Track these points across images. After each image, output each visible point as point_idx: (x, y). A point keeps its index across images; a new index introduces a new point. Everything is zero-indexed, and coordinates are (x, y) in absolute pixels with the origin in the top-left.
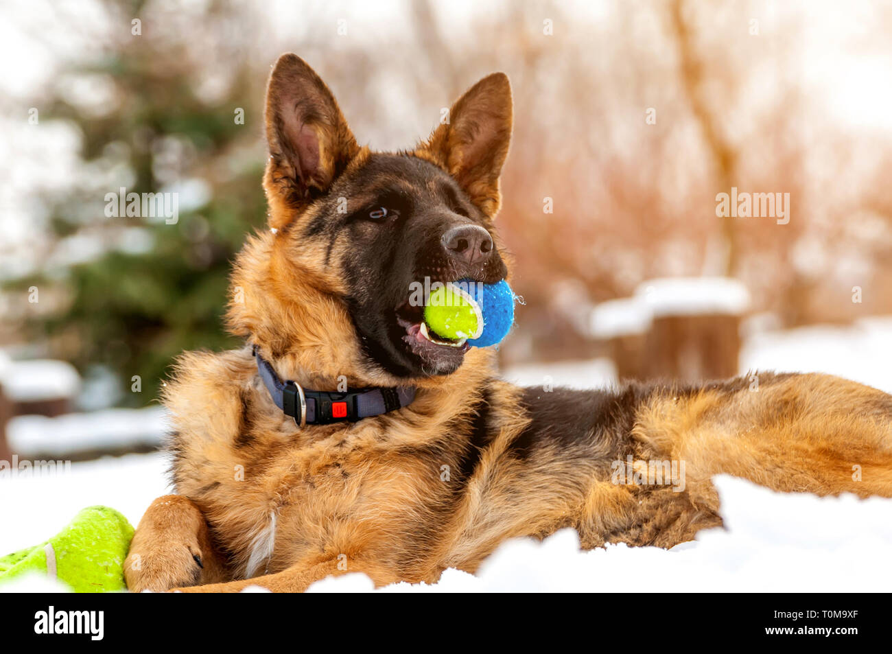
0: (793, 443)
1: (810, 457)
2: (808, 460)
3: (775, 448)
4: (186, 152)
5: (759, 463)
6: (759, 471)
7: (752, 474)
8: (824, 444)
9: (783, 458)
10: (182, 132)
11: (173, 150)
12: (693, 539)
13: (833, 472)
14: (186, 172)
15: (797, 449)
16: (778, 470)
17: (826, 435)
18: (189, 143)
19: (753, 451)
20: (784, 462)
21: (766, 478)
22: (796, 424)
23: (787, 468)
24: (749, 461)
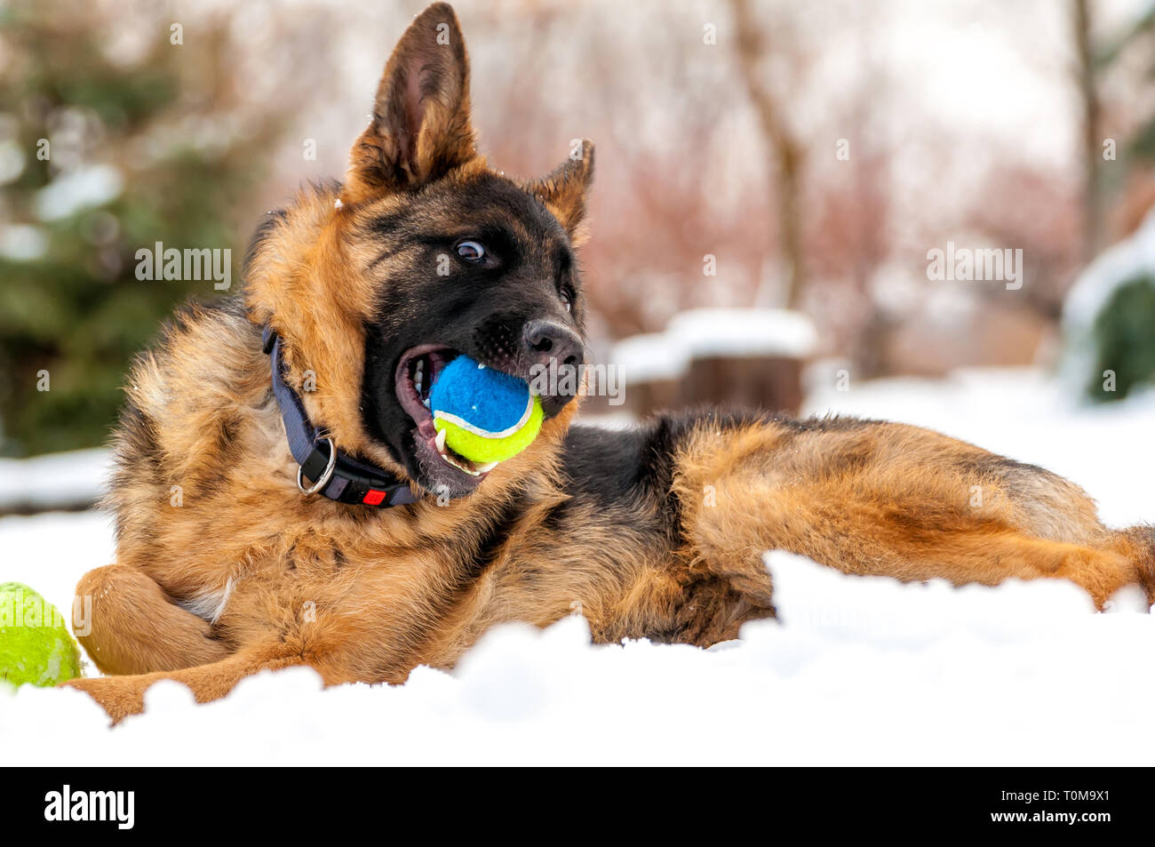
0: (857, 505)
1: (881, 524)
2: (880, 528)
3: (834, 511)
4: (90, 132)
5: (814, 528)
6: (818, 541)
7: (807, 543)
8: (894, 508)
9: (846, 523)
10: (86, 105)
11: (74, 127)
12: (736, 636)
13: (911, 544)
14: (91, 156)
15: (864, 513)
16: (841, 538)
17: (896, 494)
18: (96, 119)
19: (807, 513)
20: (848, 529)
21: (828, 549)
22: (858, 479)
23: (853, 536)
24: (802, 525)
